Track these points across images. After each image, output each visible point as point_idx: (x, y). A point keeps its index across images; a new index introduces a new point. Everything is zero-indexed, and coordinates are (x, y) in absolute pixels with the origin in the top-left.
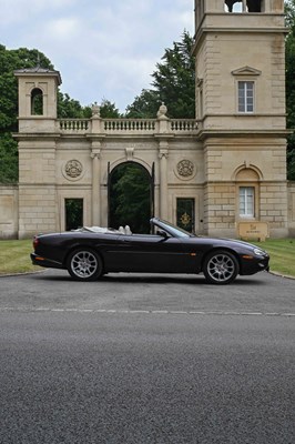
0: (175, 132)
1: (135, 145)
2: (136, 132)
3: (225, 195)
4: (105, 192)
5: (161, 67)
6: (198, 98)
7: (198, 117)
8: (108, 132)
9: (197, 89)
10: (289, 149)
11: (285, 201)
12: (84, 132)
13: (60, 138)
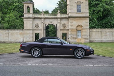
0: (62, 17)
1: (52, 20)
2: (52, 17)
3: (74, 32)
4: (45, 31)
5: (59, 2)
6: (67, 9)
7: (68, 13)
8: (45, 17)
9: (67, 6)
10: (90, 21)
11: (89, 33)
12: (40, 17)
13: (34, 18)
